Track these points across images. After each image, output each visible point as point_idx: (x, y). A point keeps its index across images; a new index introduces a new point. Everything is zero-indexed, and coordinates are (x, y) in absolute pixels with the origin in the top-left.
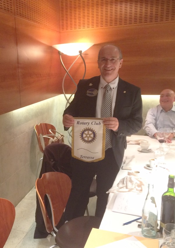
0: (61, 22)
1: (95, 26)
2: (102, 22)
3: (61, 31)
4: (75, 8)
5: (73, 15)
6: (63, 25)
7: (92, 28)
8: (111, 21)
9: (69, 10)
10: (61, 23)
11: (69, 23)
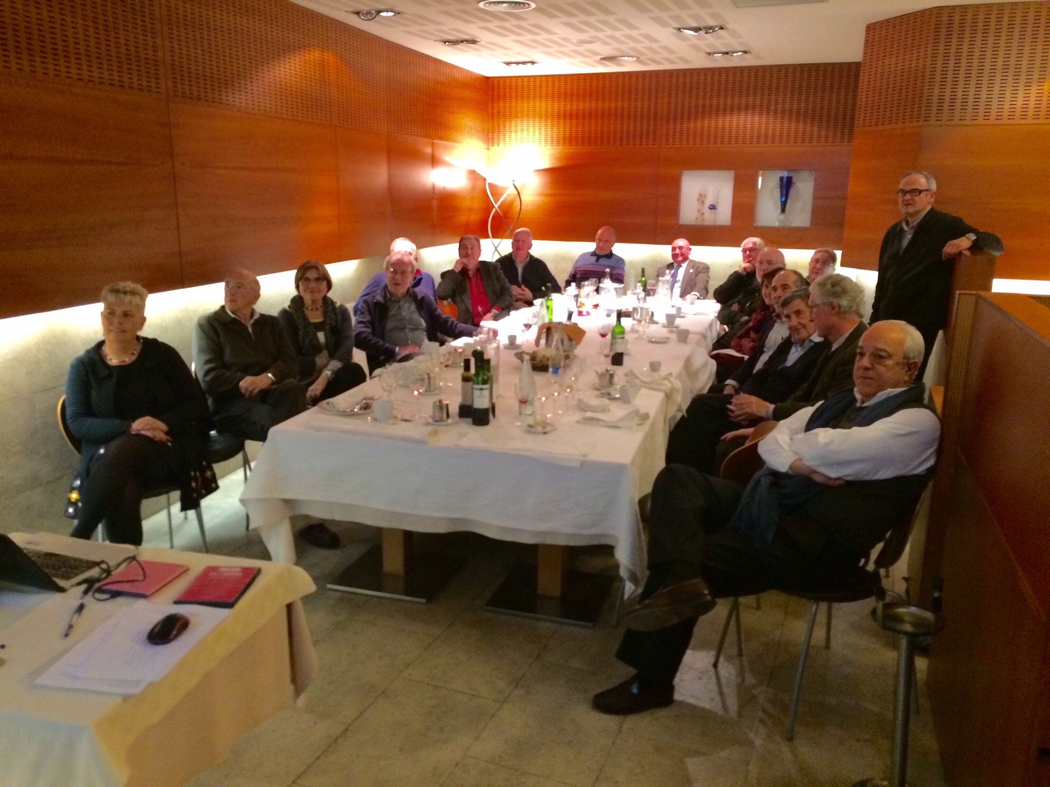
0: (490, 135)
2: (546, 140)
3: (490, 148)
4: (511, 117)
5: (507, 126)
6: (493, 139)
8: (558, 139)
9: (502, 120)
11: (502, 137)
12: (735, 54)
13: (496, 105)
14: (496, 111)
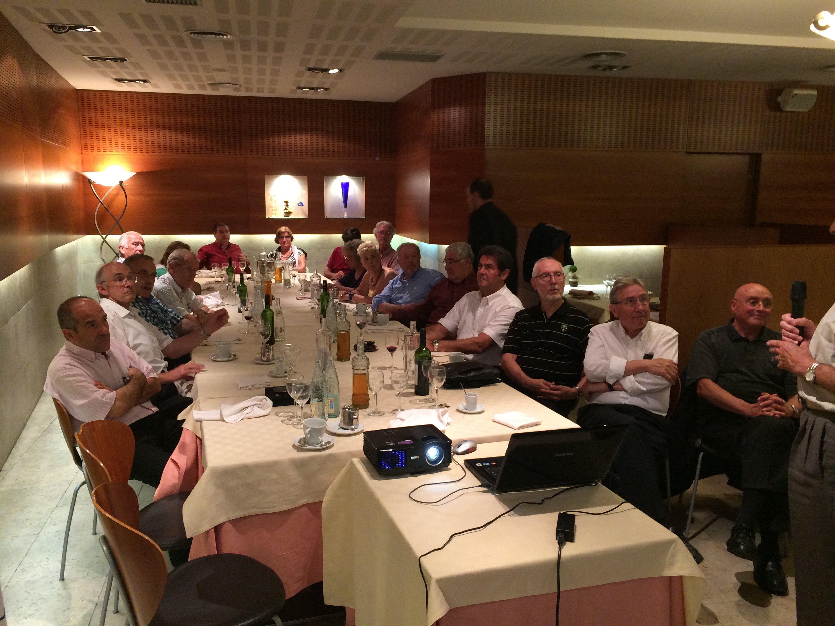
0: (83, 141)
1: (132, 151)
2: (141, 148)
3: (84, 152)
4: (103, 126)
5: (101, 135)
6: (86, 145)
7: (128, 153)
8: (153, 147)
9: (94, 128)
10: (83, 143)
11: (95, 144)
12: (319, 90)
13: (87, 115)
14: (87, 120)
